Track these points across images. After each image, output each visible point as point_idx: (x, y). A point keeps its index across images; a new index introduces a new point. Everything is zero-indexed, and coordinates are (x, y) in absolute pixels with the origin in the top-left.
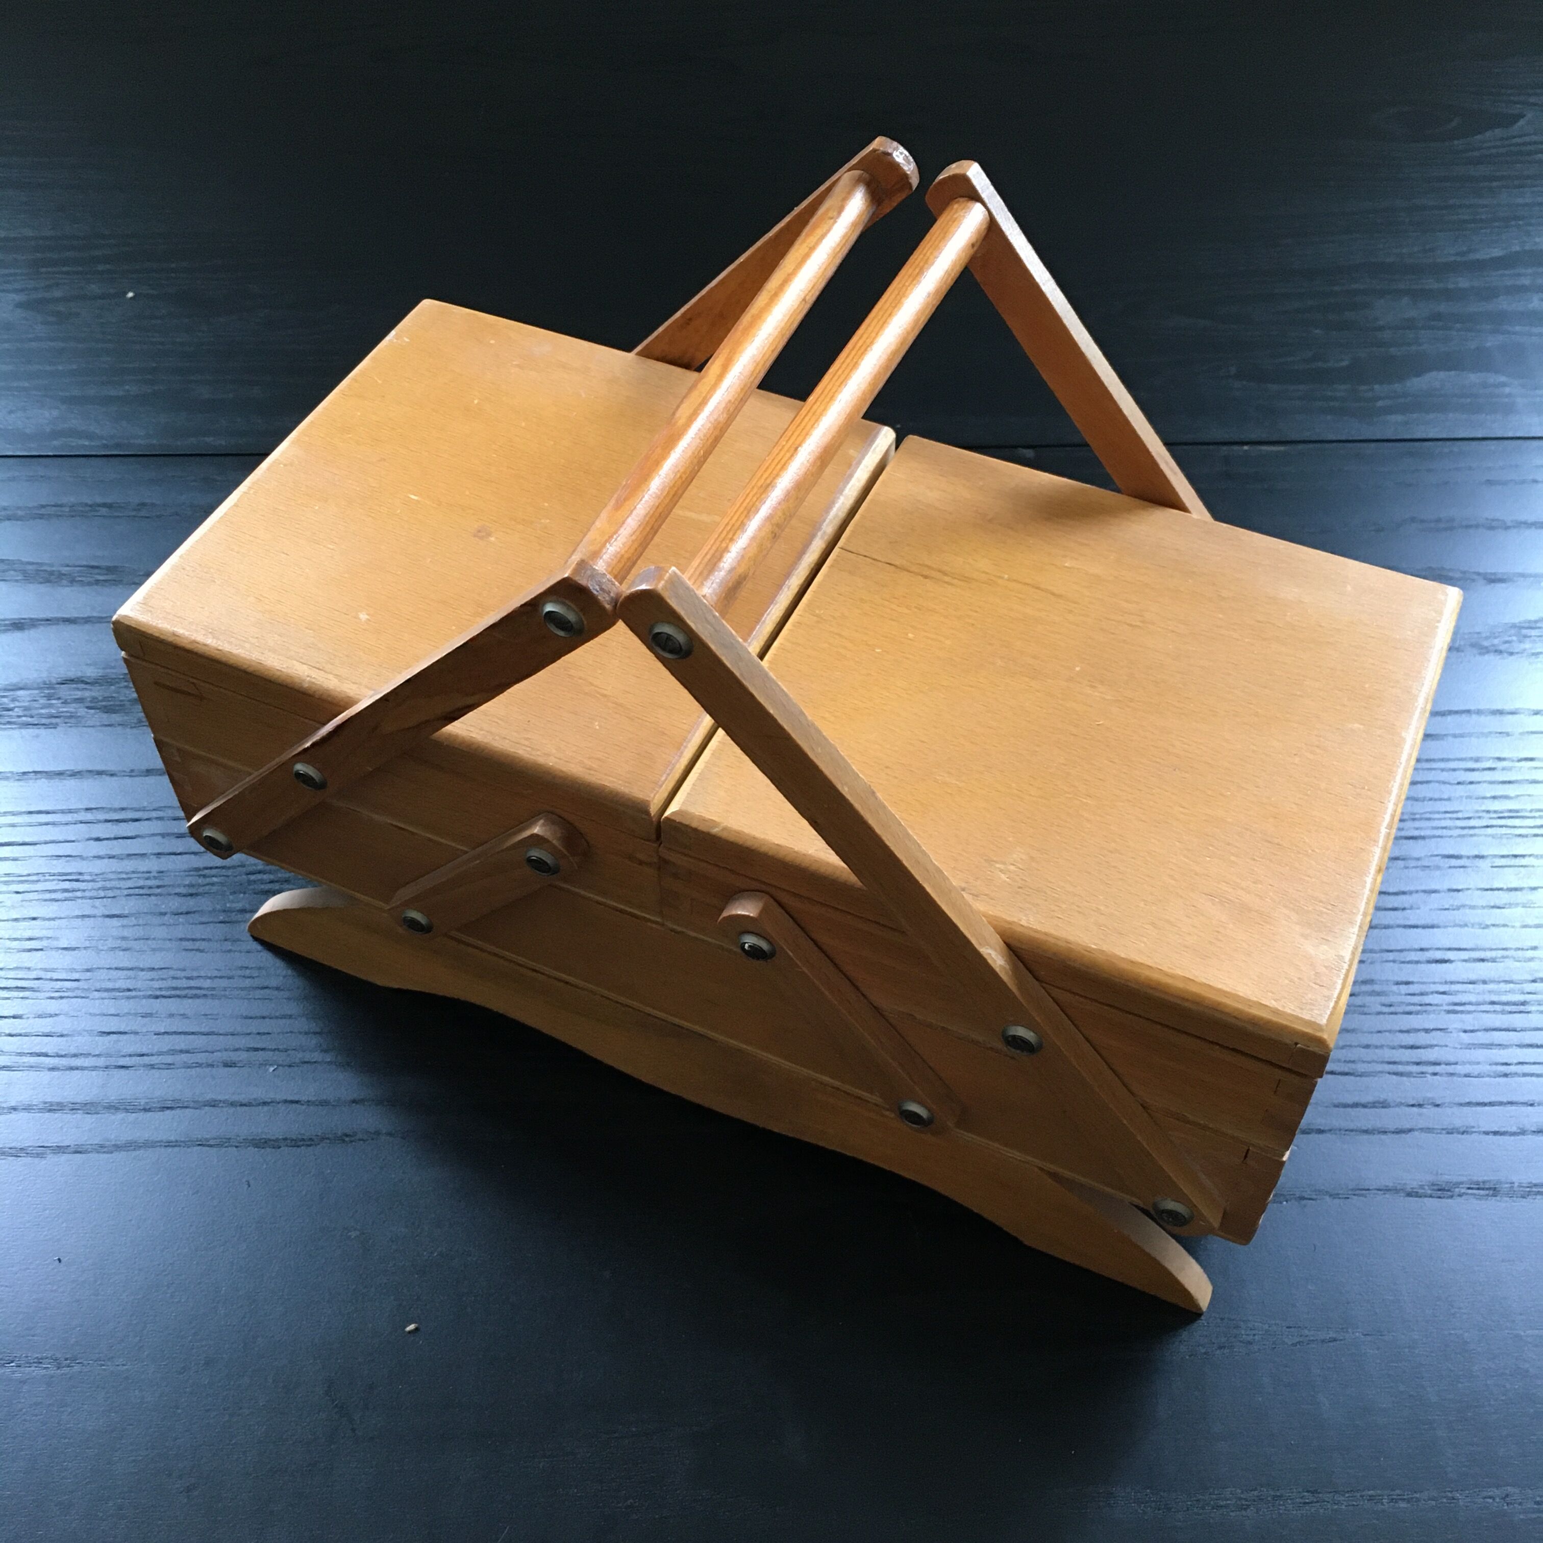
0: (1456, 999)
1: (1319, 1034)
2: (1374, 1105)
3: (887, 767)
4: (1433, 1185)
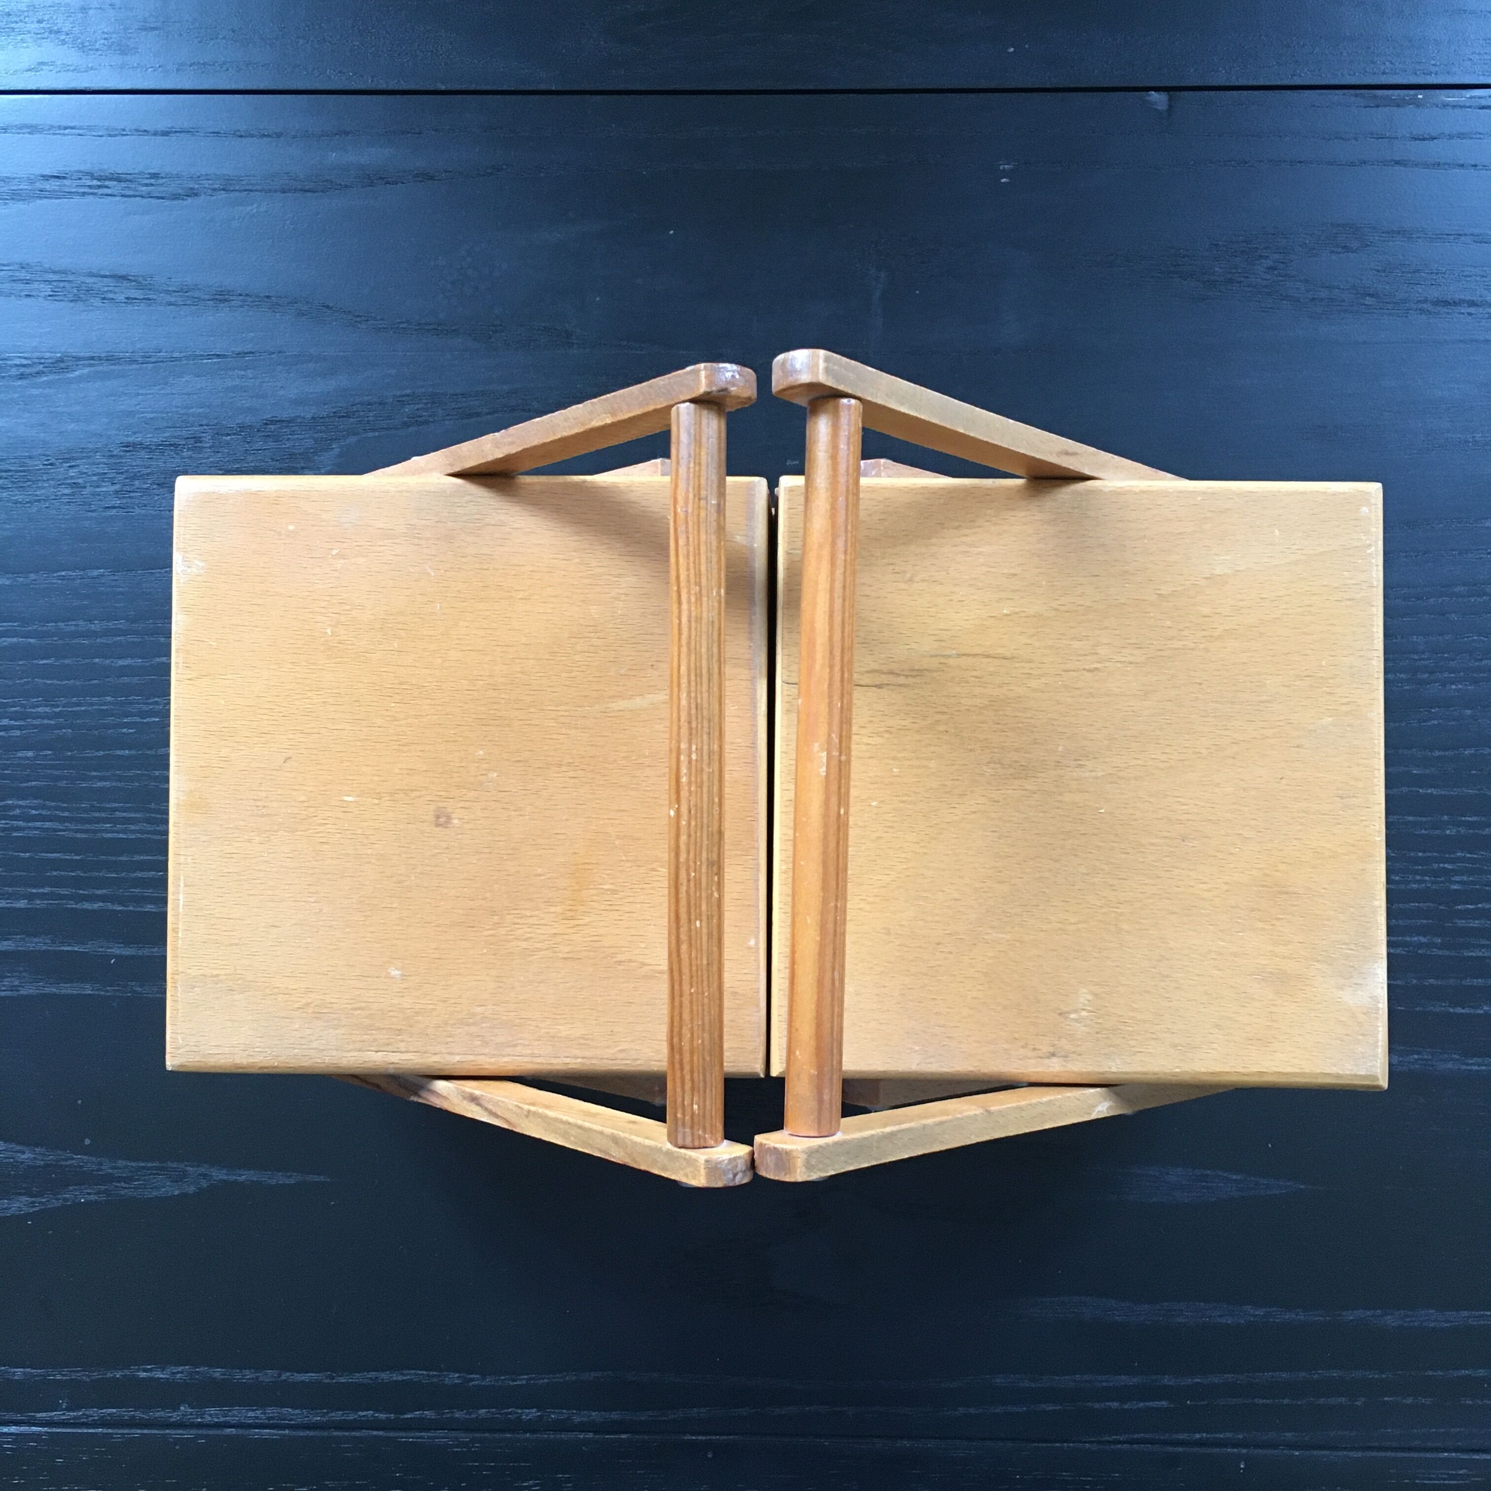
1: (1375, 1083)
3: (938, 944)
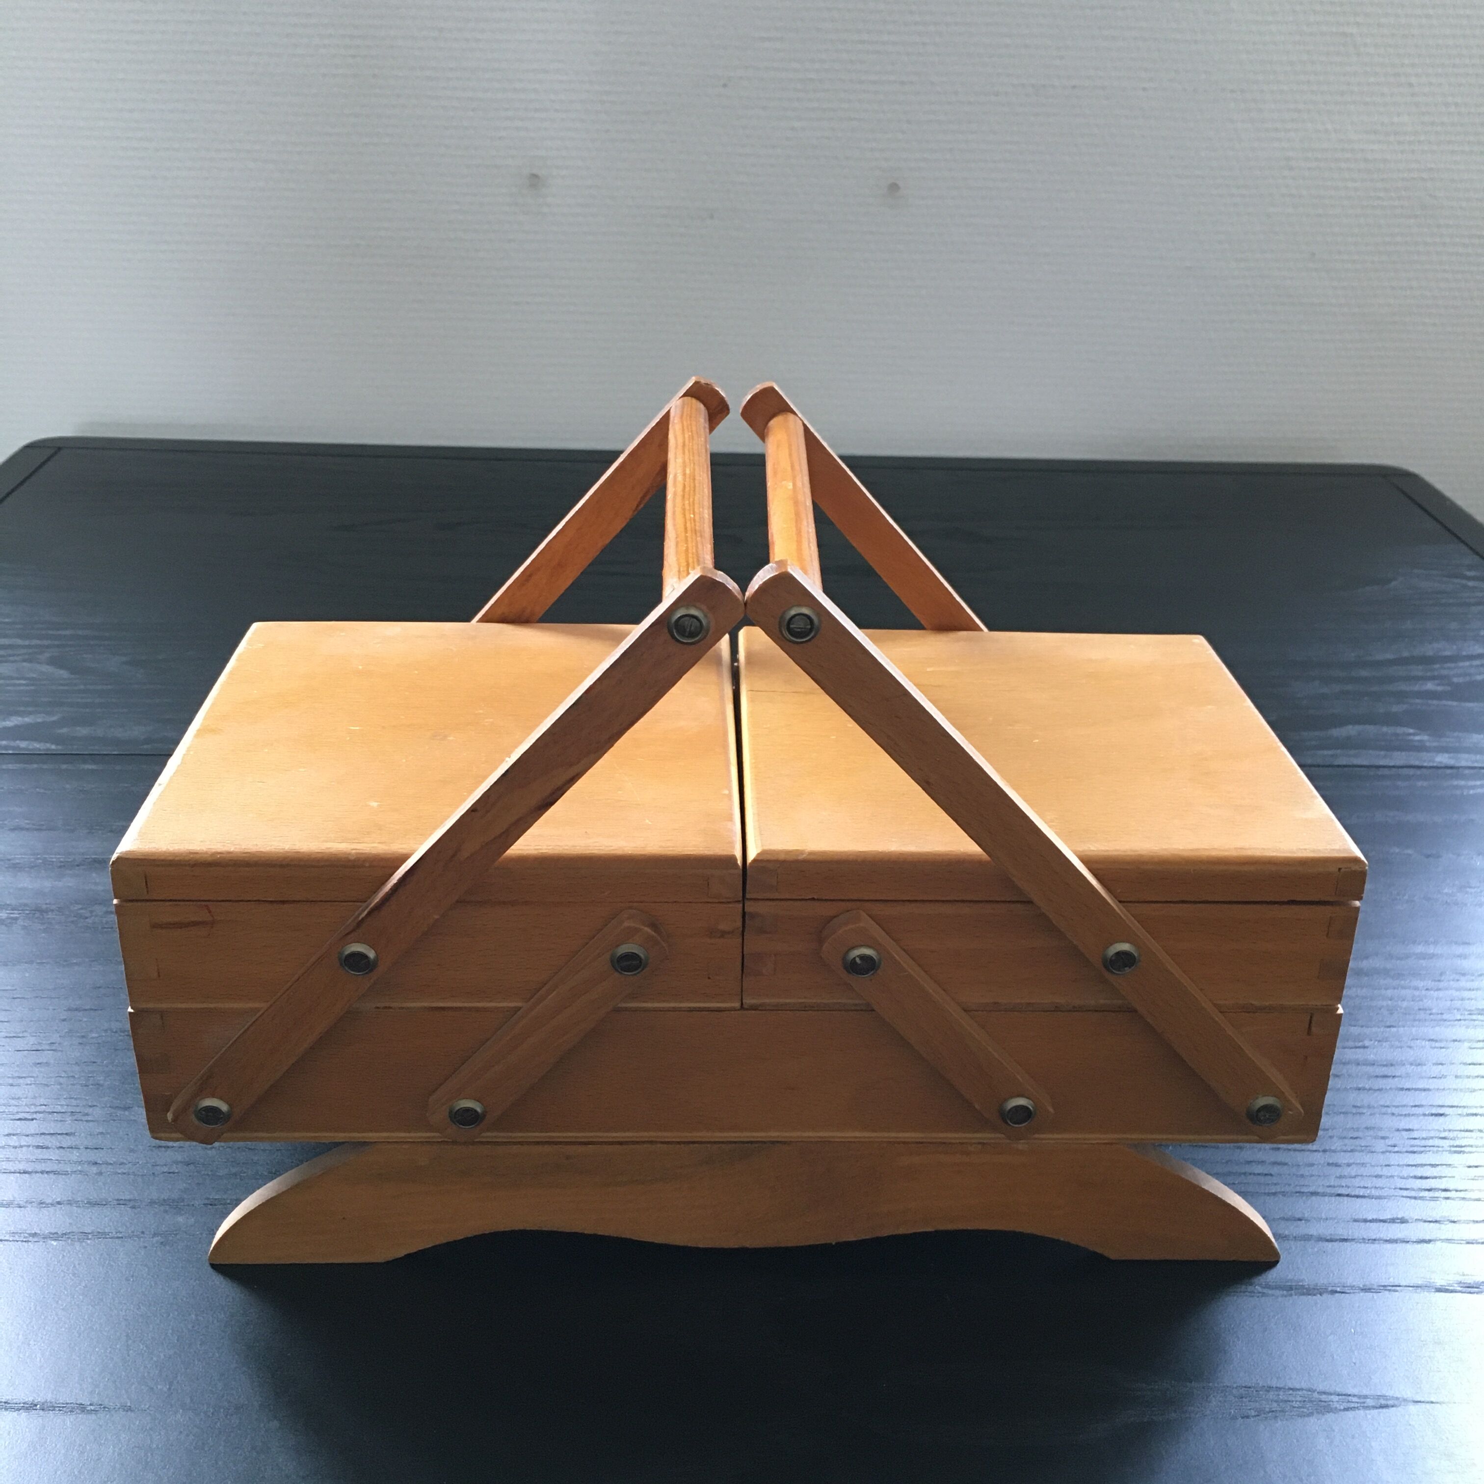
0: (1457, 1143)
2: (1393, 1221)
4: (1460, 1282)
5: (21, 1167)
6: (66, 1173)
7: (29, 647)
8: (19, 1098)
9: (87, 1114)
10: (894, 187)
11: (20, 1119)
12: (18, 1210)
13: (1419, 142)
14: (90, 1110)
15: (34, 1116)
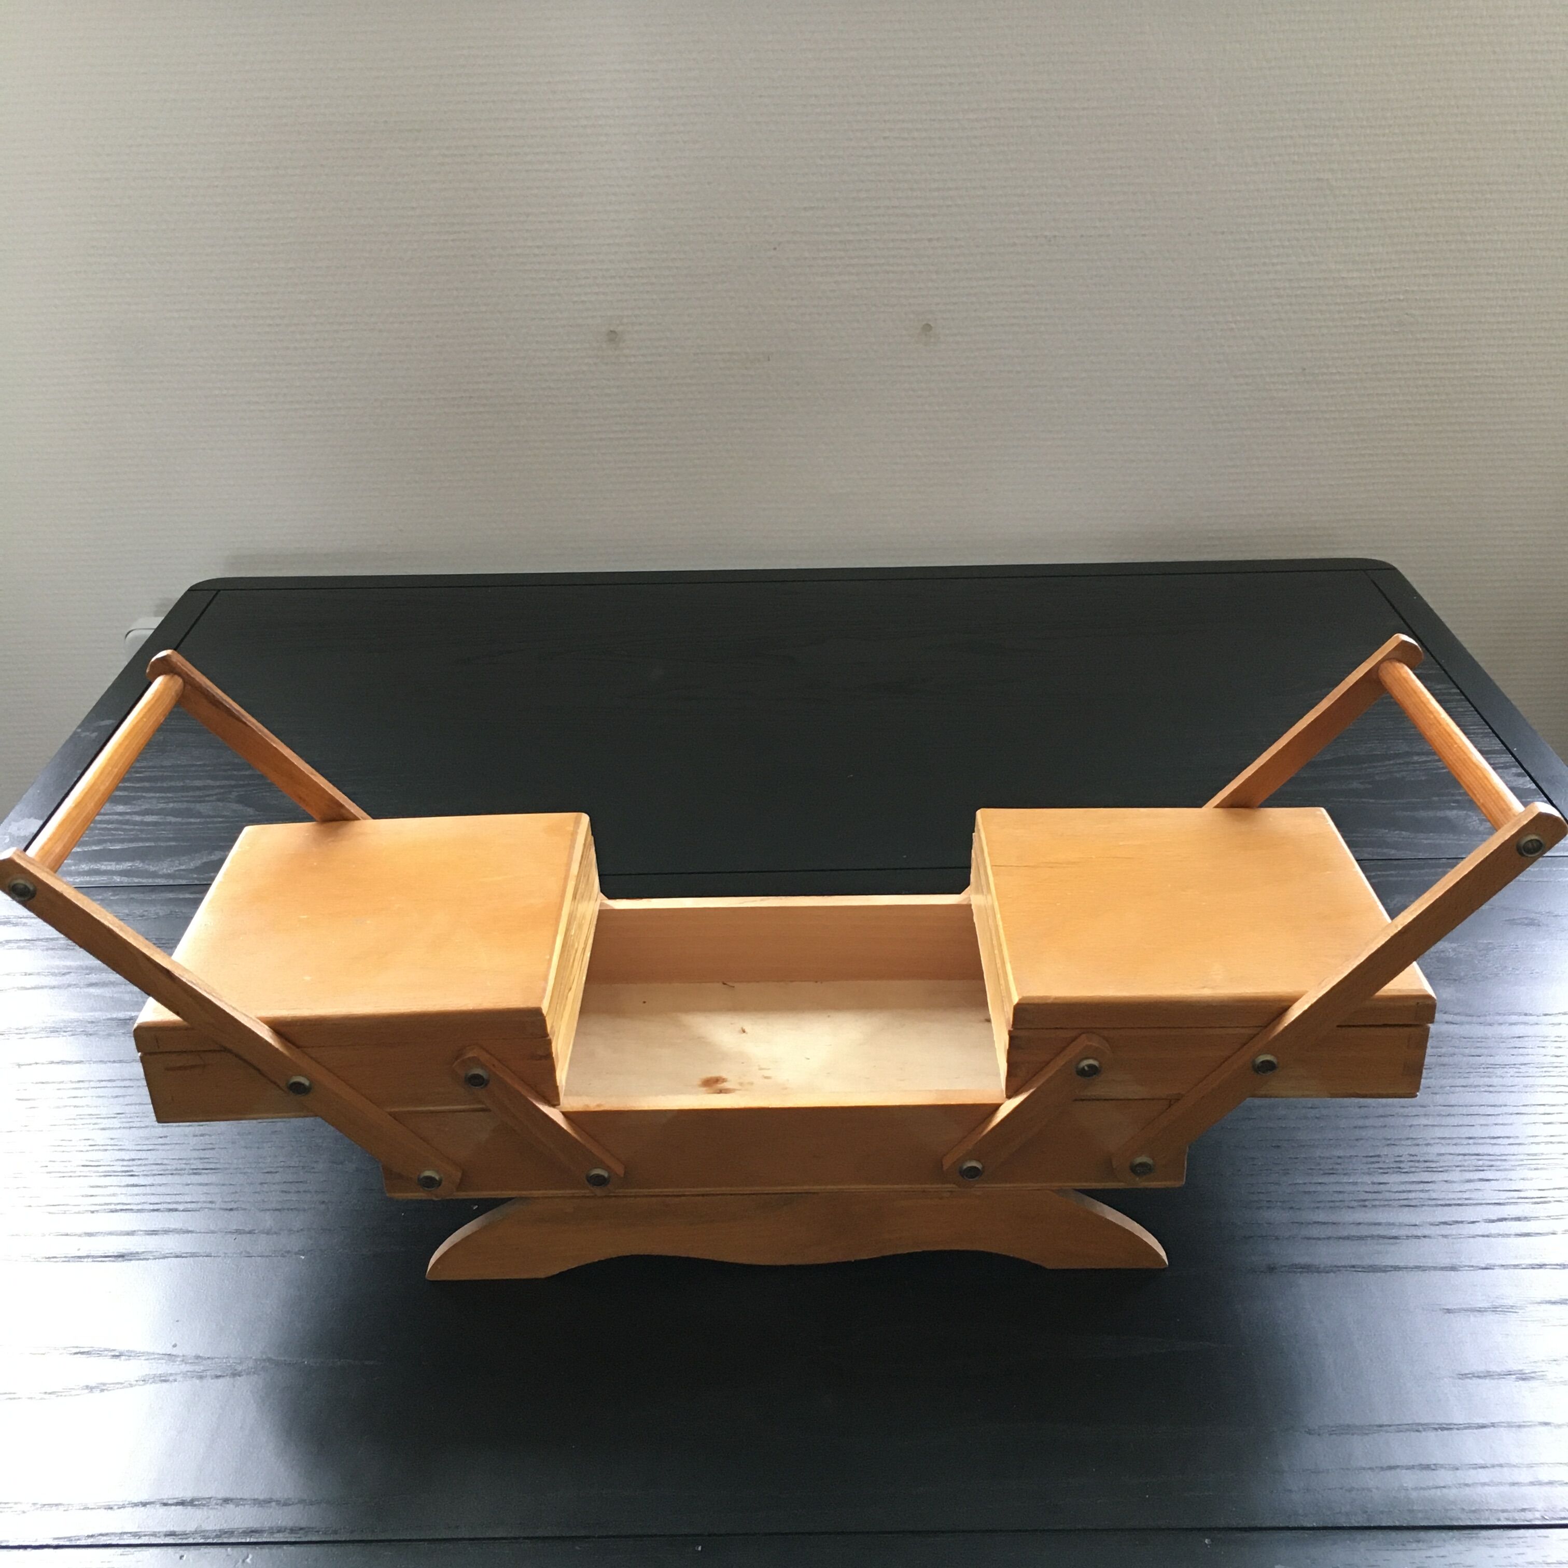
5: (274, 1206)
6: (304, 1210)
7: (219, 787)
8: (265, 1157)
9: (313, 1168)
10: (927, 328)
11: (268, 1172)
12: (275, 1236)
13: (1394, 268)
14: (315, 1165)
15: (277, 1170)
